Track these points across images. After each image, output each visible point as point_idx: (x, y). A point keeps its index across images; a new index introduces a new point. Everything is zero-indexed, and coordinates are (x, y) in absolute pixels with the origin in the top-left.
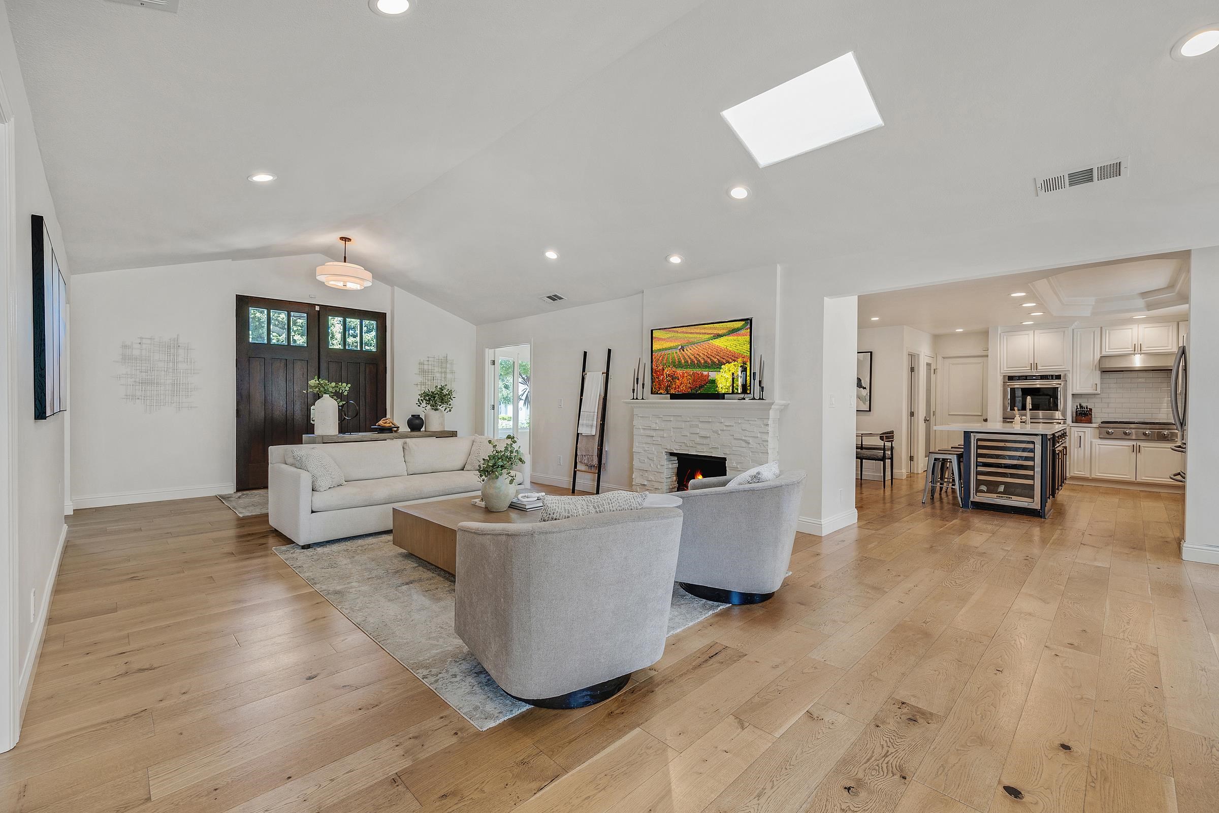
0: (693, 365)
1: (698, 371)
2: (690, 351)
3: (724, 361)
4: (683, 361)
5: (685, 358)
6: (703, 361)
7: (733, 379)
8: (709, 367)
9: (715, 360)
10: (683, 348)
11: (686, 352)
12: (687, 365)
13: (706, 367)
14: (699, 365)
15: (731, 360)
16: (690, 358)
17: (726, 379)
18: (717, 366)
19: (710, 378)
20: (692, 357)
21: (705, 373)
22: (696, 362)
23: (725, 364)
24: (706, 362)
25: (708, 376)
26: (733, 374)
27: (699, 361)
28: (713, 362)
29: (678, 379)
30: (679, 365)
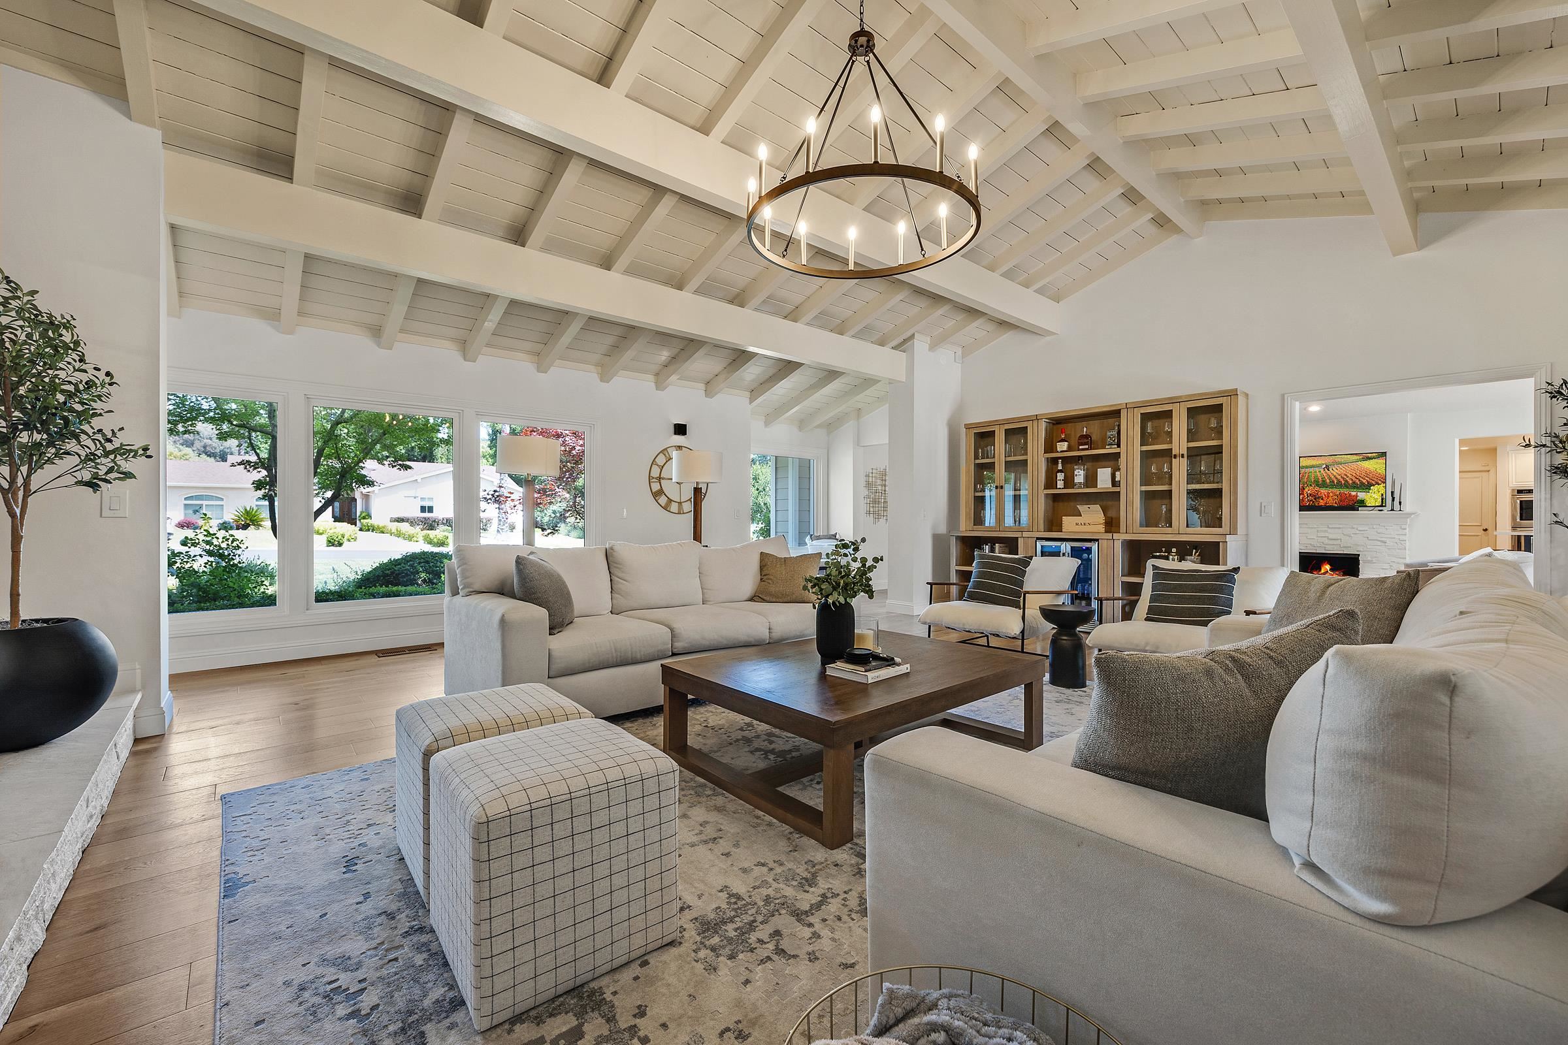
0: (1339, 485)
1: (1346, 491)
2: (1336, 471)
3: (1374, 483)
4: (1328, 481)
5: (1330, 478)
6: (1351, 482)
7: (1382, 499)
8: (1358, 488)
9: (1364, 481)
10: (1327, 467)
11: (1332, 472)
12: (1332, 485)
13: (1354, 488)
14: (1347, 485)
15: (1380, 482)
16: (1336, 478)
17: (1376, 500)
18: (1367, 487)
19: (1358, 498)
20: (1339, 477)
21: (1354, 493)
22: (1343, 482)
23: (1374, 485)
24: (1354, 483)
25: (1357, 496)
26: (1382, 495)
27: (1346, 481)
28: (1362, 483)
29: (1322, 499)
30: (1324, 485)
